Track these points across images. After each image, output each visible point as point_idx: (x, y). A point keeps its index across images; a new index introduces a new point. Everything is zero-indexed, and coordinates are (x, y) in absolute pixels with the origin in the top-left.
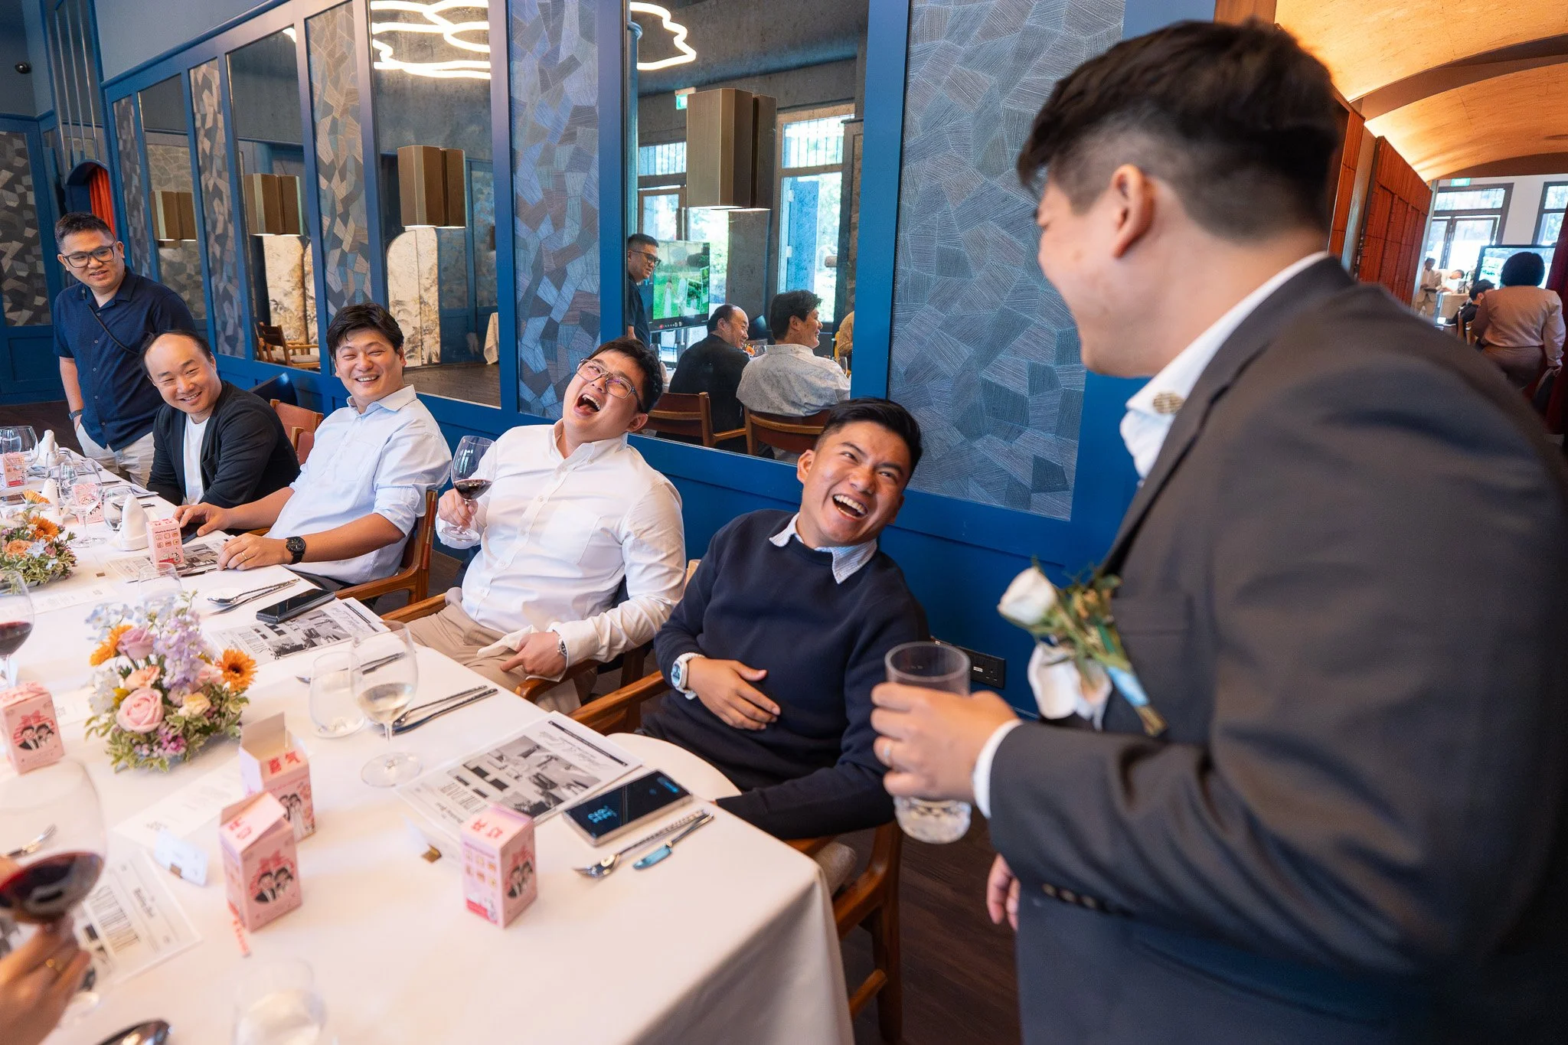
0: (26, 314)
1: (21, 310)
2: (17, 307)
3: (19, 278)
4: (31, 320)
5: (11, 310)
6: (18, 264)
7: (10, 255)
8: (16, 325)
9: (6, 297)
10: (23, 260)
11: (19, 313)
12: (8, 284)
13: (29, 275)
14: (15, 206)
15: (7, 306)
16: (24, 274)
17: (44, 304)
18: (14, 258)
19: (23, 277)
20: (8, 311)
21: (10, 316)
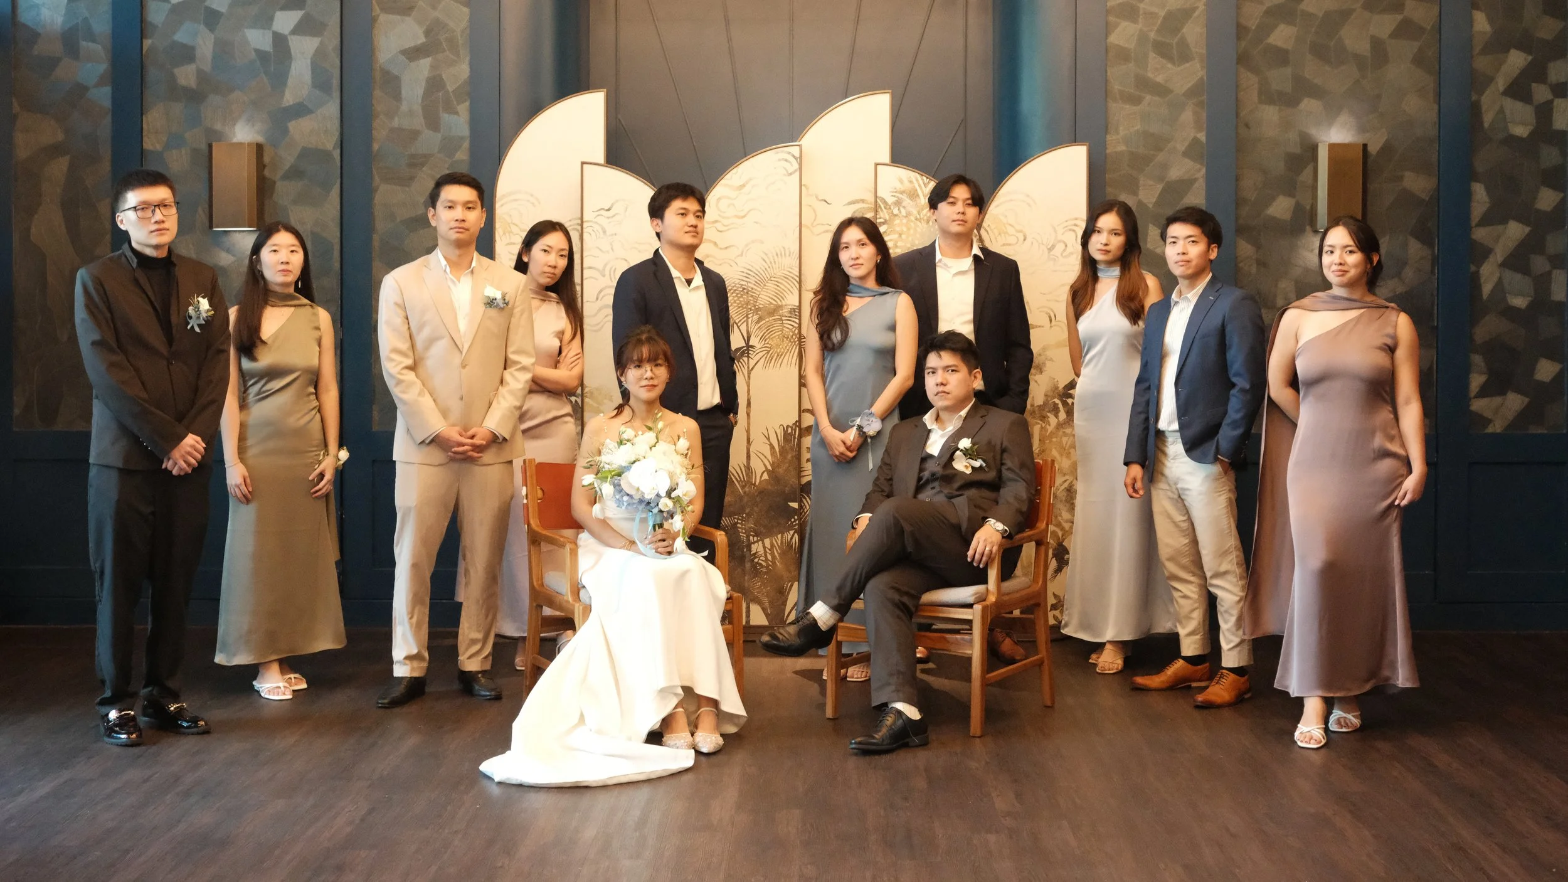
0: (1514, 402)
1: (1502, 393)
2: (1496, 386)
3: (1511, 313)
4: (1524, 417)
5: (1484, 392)
6: (1514, 279)
7: (1499, 255)
8: (1490, 430)
9: (1477, 359)
10: (1525, 270)
11: (1498, 400)
12: (1487, 328)
13: (1531, 306)
14: (1525, 135)
15: (1476, 381)
16: (1519, 302)
17: (1554, 380)
18: (1504, 265)
19: (1518, 310)
20: (1476, 397)
21: (1478, 405)
